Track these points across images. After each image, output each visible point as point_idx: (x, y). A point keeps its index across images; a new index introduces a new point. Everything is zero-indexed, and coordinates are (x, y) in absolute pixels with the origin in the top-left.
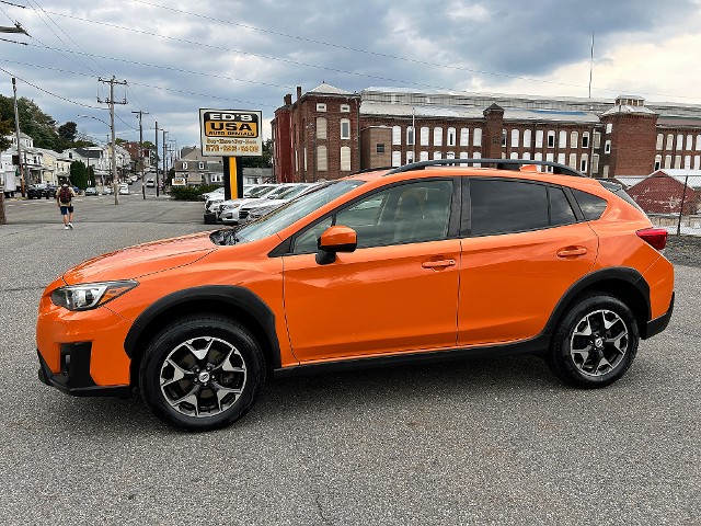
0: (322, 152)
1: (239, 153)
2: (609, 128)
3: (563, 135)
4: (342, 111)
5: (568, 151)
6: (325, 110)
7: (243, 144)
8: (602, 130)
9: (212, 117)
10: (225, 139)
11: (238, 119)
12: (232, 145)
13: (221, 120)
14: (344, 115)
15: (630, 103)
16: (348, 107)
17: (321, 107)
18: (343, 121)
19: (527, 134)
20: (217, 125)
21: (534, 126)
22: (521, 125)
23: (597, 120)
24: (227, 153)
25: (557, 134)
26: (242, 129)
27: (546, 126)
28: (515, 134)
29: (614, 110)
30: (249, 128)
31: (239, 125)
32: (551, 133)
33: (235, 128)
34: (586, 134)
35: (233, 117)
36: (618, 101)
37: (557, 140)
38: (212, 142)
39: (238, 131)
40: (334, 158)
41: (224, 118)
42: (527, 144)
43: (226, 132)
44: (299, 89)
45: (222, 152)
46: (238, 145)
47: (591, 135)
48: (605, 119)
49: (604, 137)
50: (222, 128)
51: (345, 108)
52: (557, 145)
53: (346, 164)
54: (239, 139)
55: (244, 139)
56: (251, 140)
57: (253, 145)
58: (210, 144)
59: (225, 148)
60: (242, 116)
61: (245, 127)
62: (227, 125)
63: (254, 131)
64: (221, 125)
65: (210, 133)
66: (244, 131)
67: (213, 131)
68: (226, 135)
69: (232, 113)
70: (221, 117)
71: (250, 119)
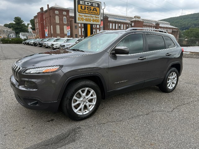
0: (58, 27)
1: (92, 22)
2: (133, 24)
3: (122, 25)
4: (64, 14)
8: (131, 25)
9: (81, 2)
10: (86, 15)
11: (92, 5)
12: (89, 18)
13: (85, 5)
15: (137, 18)
16: (66, 13)
17: (57, 12)
18: (64, 17)
19: (114, 25)
20: (83, 8)
21: (115, 23)
22: (112, 22)
23: (129, 22)
25: (121, 25)
27: (118, 23)
29: (134, 19)
30: (96, 11)
31: (92, 8)
32: (119, 25)
33: (91, 10)
34: (127, 26)
35: (90, 4)
36: (135, 17)
37: (121, 27)
38: (81, 16)
39: (92, 11)
41: (86, 4)
42: (114, 28)
43: (87, 11)
44: (48, 5)
45: (85, 22)
46: (92, 19)
47: (129, 26)
48: (132, 22)
50: (85, 9)
51: (65, 13)
54: (92, 15)
55: (94, 16)
56: (97, 16)
57: (98, 19)
58: (80, 17)
59: (86, 20)
60: (94, 4)
61: (95, 10)
62: (87, 7)
63: (98, 12)
64: (85, 7)
65: (80, 11)
66: (94, 11)
67: (81, 10)
68: (87, 13)
69: (89, 2)
70: (85, 3)
71: (97, 6)
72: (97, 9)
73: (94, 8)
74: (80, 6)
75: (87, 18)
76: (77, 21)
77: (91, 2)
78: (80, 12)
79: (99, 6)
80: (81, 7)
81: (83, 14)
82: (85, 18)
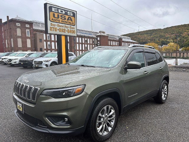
1: (66, 33)
2: (99, 39)
3: (89, 40)
5: (90, 44)
6: (20, 25)
7: (69, 29)
8: (97, 39)
9: (53, 9)
10: (60, 24)
11: (66, 14)
12: (63, 28)
13: (58, 13)
14: (27, 28)
15: (102, 33)
16: (29, 25)
17: (18, 24)
18: (27, 30)
19: (80, 39)
20: (56, 16)
21: (82, 37)
22: (79, 36)
23: (95, 36)
24: (61, 33)
25: (87, 39)
26: (68, 20)
27: (85, 37)
28: (77, 38)
29: (99, 34)
31: (67, 17)
32: (86, 39)
33: (65, 19)
34: (94, 40)
35: (64, 12)
36: (100, 32)
37: (87, 41)
40: (24, 43)
41: (60, 12)
42: (80, 42)
43: (61, 20)
45: (58, 32)
47: (95, 40)
48: (97, 36)
49: (98, 41)
50: (58, 17)
52: (87, 42)
53: (29, 45)
54: (67, 25)
55: (69, 26)
56: (72, 26)
57: (73, 30)
58: (52, 26)
59: (59, 30)
60: (68, 12)
61: (70, 19)
62: (61, 16)
63: (74, 22)
64: (58, 15)
65: (52, 19)
66: (69, 21)
67: (54, 18)
68: (61, 22)
69: (63, 10)
70: (58, 11)
71: (72, 15)
72: (73, 18)
73: (69, 18)
74: (51, 13)
75: (61, 28)
76: (49, 32)
77: (65, 10)
78: (53, 21)
79: (74, 15)
80: (54, 15)
81: (56, 24)
82: (58, 28)
